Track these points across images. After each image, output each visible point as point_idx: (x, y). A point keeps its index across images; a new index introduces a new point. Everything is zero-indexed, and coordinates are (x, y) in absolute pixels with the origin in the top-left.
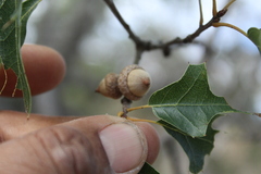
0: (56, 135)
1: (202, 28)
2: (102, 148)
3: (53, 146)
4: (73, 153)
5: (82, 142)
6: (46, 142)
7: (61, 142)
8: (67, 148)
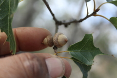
0: (27, 56)
1: (88, 16)
2: (46, 65)
3: (24, 60)
4: (33, 64)
5: (38, 60)
6: (22, 59)
7: (28, 59)
8: (31, 62)
